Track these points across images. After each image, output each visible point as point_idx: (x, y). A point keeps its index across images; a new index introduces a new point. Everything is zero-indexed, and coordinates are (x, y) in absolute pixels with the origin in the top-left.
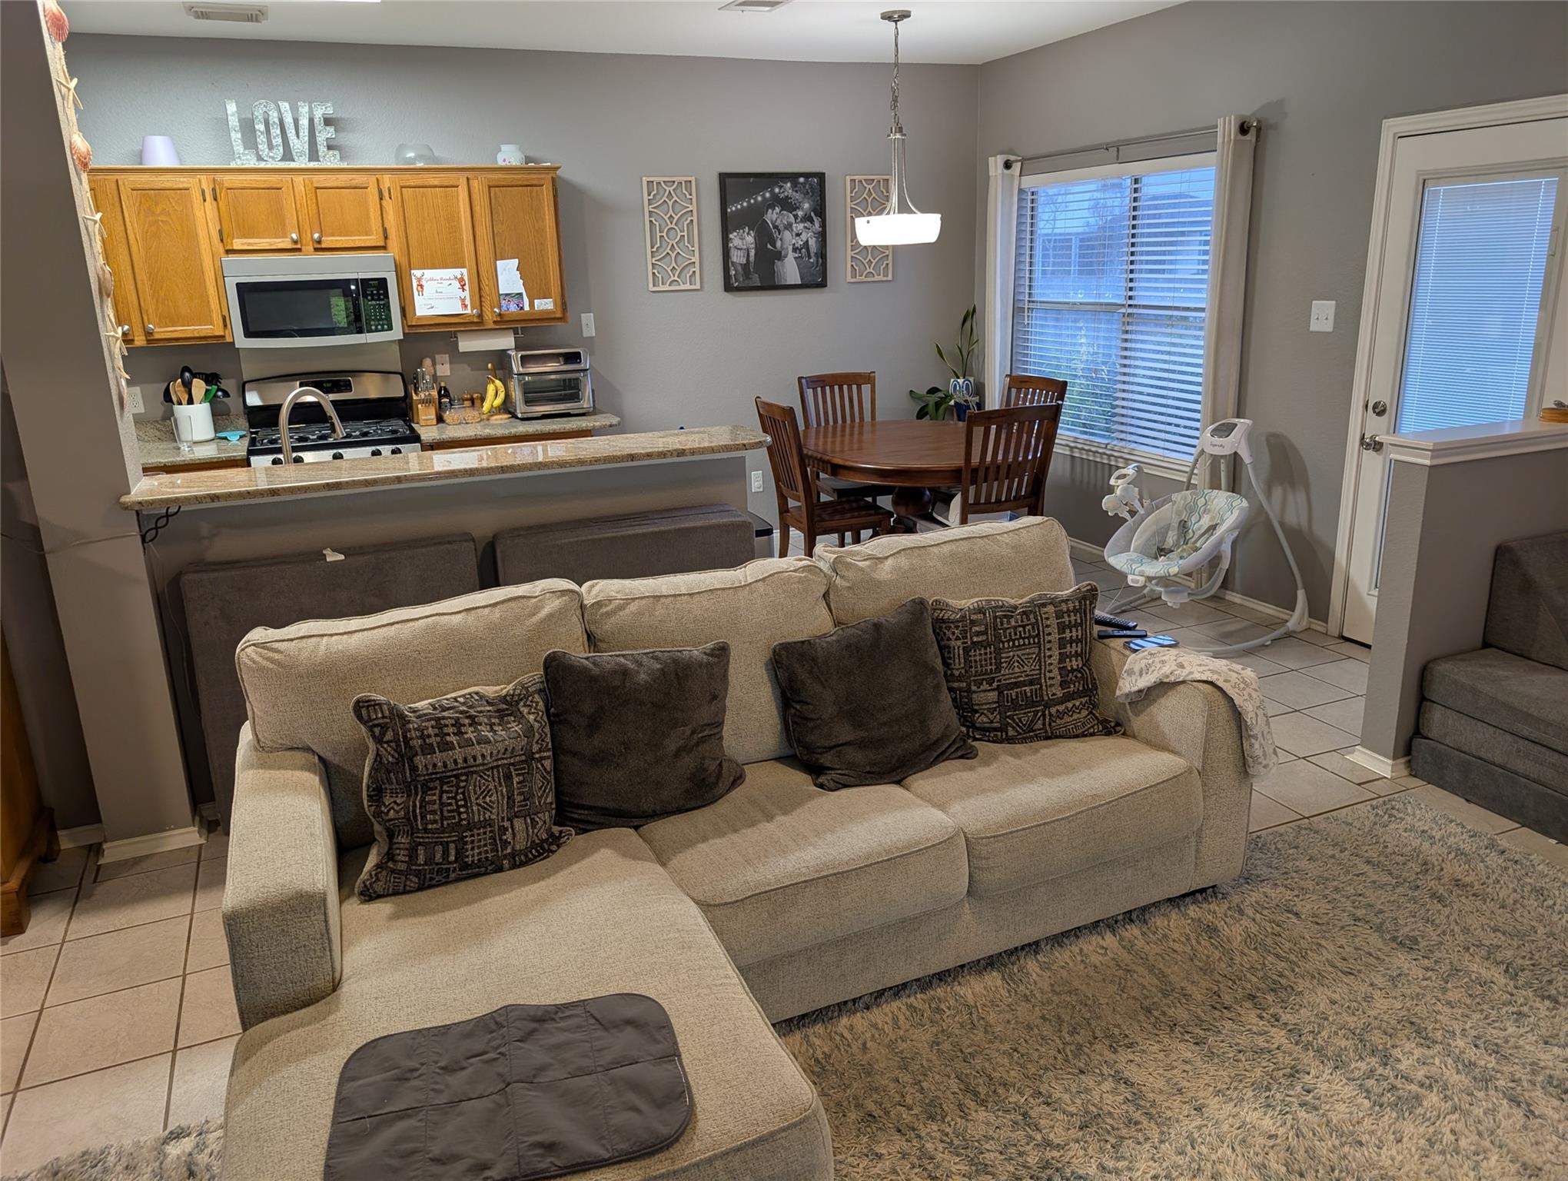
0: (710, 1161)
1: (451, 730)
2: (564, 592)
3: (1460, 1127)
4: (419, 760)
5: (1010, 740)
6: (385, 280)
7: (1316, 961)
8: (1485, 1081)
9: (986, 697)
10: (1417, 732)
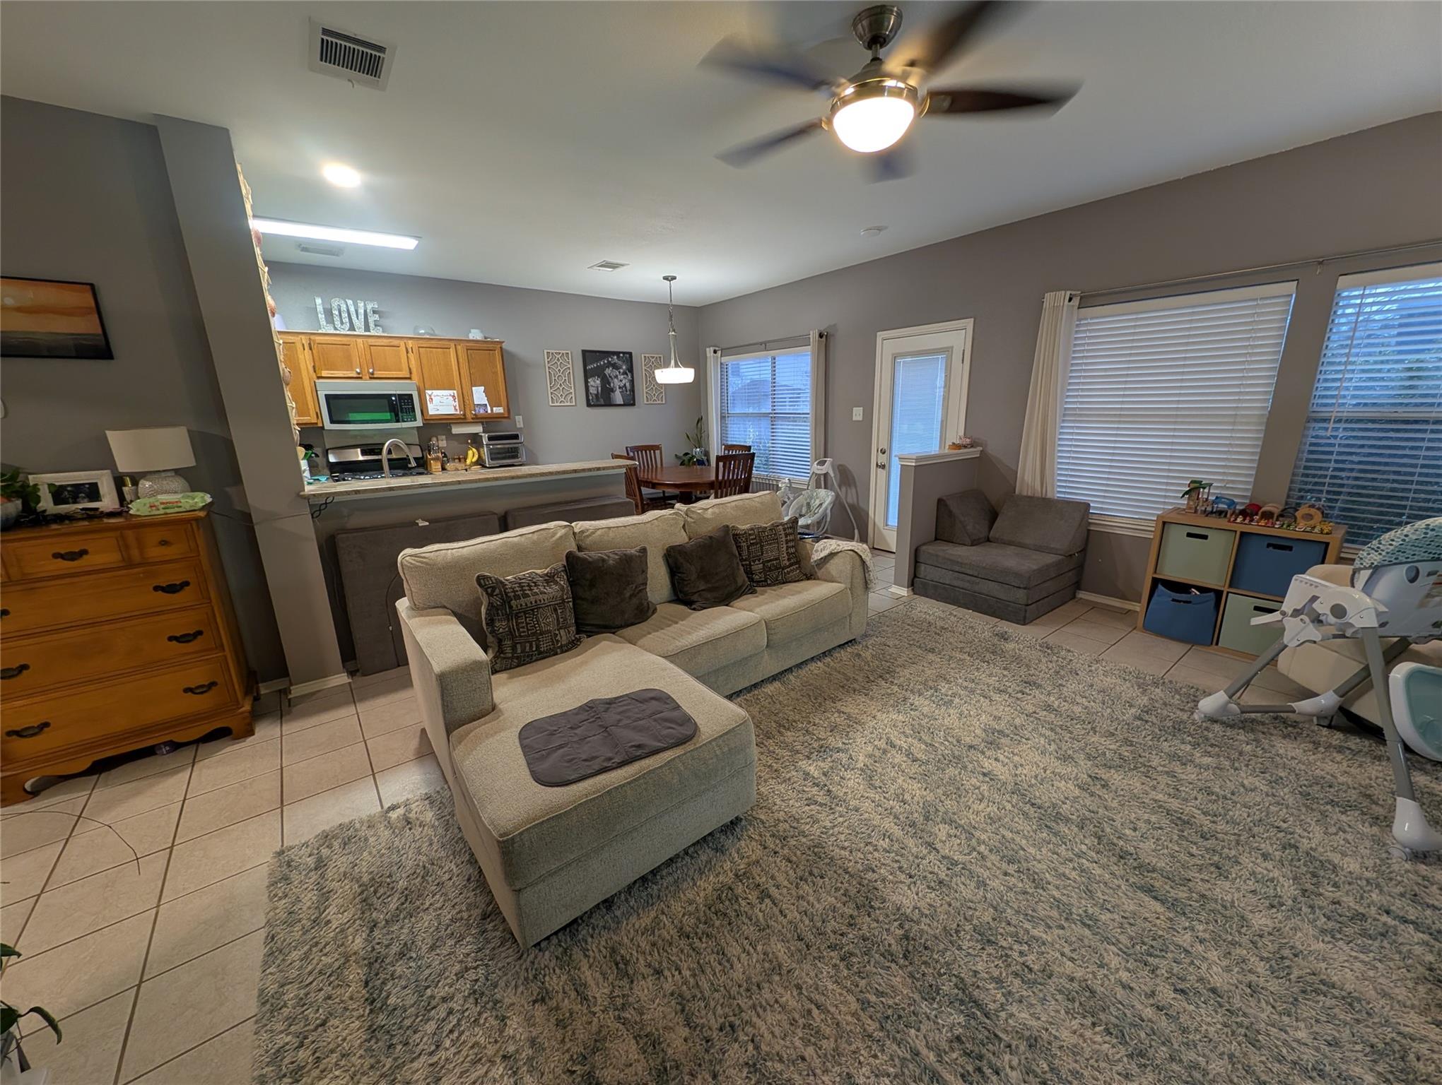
0: (710, 742)
1: (527, 588)
2: (566, 526)
3: (969, 708)
4: (513, 603)
5: (769, 585)
6: (411, 395)
7: (900, 661)
8: (972, 691)
9: (757, 567)
10: (915, 576)
